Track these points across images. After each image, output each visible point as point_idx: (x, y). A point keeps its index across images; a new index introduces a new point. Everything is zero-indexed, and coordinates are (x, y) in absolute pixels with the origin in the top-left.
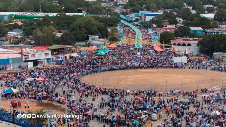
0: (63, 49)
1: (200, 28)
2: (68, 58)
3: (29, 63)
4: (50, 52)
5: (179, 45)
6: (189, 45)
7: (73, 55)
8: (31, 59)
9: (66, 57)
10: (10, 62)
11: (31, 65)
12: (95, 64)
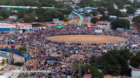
0: (38, 24)
1: (116, 17)
2: (41, 29)
3: (20, 31)
4: (31, 26)
5: (100, 24)
6: (106, 24)
7: (43, 28)
8: (21, 28)
9: (39, 29)
10: (11, 30)
11: (21, 32)
12: (54, 32)
